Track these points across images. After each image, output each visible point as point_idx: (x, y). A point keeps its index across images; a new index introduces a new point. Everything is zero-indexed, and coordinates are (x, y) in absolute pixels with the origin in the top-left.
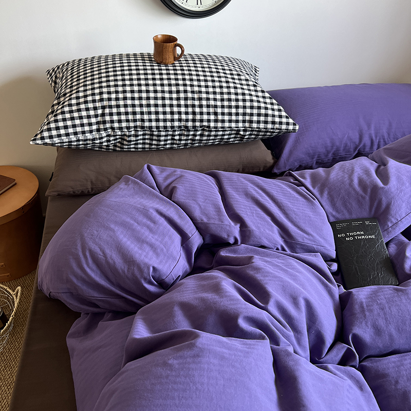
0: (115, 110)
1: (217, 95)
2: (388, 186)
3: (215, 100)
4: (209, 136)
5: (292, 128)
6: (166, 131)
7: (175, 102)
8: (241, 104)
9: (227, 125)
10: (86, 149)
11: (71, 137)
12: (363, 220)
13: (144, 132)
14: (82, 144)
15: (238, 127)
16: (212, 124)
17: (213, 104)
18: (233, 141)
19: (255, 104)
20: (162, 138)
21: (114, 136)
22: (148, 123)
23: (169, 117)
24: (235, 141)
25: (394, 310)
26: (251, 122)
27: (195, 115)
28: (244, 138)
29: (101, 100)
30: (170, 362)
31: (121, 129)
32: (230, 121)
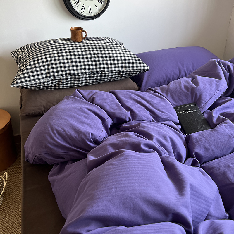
0: (54, 66)
1: (107, 55)
2: (199, 87)
3: (106, 57)
4: (105, 76)
5: (146, 69)
6: (82, 75)
7: (85, 60)
8: (119, 58)
9: (113, 69)
10: (39, 90)
11: (32, 82)
12: (190, 104)
13: (71, 77)
14: (38, 86)
15: (119, 70)
16: (106, 70)
17: (105, 59)
18: (117, 79)
19: (127, 58)
20: (80, 79)
21: (55, 80)
22: (72, 71)
23: (83, 67)
24: (118, 78)
25: (212, 138)
26: (125, 67)
27: (97, 65)
28: (122, 76)
29: (47, 61)
30: (113, 163)
31: (58, 75)
32: (115, 67)
